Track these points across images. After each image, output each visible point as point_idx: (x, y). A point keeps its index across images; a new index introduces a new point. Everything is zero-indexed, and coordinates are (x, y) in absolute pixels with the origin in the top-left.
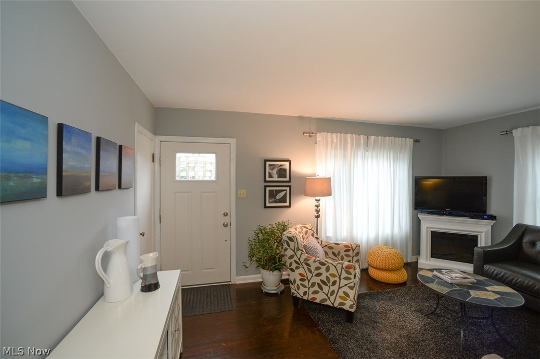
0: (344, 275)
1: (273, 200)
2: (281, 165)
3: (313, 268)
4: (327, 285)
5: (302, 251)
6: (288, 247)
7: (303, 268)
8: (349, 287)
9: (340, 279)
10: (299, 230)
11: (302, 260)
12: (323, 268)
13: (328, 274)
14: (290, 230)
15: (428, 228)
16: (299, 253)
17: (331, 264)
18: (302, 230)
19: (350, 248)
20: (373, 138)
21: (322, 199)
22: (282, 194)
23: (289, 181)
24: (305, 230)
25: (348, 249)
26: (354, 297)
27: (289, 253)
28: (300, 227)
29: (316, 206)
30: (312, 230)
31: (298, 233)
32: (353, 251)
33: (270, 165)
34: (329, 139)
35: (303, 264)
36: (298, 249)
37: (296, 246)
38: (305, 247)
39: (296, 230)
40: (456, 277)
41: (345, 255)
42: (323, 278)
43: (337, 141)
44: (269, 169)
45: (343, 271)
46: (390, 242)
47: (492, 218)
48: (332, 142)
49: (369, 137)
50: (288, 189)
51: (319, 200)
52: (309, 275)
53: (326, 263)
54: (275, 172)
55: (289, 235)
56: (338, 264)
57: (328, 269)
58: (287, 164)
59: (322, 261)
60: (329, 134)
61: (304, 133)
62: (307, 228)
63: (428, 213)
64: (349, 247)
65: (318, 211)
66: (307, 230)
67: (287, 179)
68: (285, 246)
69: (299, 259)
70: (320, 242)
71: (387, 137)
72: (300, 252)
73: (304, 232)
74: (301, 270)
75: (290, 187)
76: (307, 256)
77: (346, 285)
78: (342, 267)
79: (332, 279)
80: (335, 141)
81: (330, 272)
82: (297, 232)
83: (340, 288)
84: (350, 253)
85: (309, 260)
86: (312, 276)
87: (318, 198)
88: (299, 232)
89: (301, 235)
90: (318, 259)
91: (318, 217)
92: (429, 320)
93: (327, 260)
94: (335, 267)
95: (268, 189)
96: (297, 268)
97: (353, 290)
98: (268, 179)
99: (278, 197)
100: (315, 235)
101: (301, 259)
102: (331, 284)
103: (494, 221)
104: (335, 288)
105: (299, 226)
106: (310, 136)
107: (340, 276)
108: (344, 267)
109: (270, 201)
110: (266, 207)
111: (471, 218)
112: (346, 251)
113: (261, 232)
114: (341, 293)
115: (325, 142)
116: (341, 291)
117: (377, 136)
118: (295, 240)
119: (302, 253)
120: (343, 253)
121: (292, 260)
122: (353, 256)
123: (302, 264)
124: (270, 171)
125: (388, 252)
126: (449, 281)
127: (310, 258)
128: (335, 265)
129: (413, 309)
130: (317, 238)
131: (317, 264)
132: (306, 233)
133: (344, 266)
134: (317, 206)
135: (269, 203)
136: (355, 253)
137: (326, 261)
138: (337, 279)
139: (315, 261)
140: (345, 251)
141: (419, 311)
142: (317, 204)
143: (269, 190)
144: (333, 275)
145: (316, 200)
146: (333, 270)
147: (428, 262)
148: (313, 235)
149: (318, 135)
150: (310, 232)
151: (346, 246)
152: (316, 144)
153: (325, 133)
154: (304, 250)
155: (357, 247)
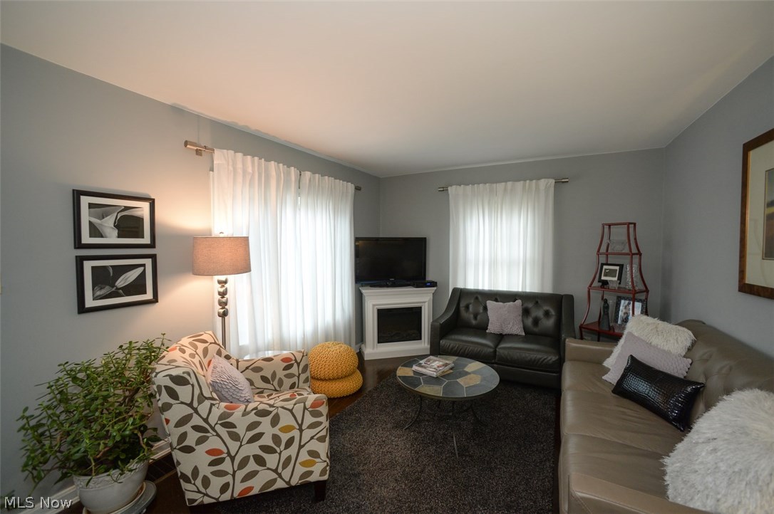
0: (309, 419)
1: (107, 290)
2: (127, 208)
3: (241, 430)
4: (275, 452)
5: (213, 399)
6: (172, 401)
7: (218, 435)
8: (317, 439)
9: (301, 431)
10: (189, 351)
11: (213, 420)
12: (266, 421)
13: (276, 431)
14: (169, 356)
15: (374, 305)
16: (203, 408)
17: (283, 407)
18: (196, 348)
19: (293, 362)
20: (308, 174)
21: (231, 278)
22: (132, 276)
23: (152, 245)
24: (201, 346)
25: (288, 363)
26: (327, 453)
27: (177, 412)
28: (190, 343)
29: (220, 293)
30: (215, 343)
31: (189, 359)
32: (299, 364)
33: (91, 206)
34: (239, 165)
35: (218, 428)
36: (202, 398)
37: (197, 392)
38: (214, 386)
39: (184, 352)
40: (438, 367)
41: (285, 376)
42: (267, 440)
43: (253, 171)
44: (90, 215)
45: (307, 413)
46: (332, 334)
47: (433, 284)
48: (244, 171)
49: (302, 173)
50: (148, 262)
51: (225, 282)
52: (233, 446)
53: (271, 409)
54: (108, 224)
55: (174, 372)
56: (295, 404)
57: (275, 421)
58: (145, 206)
59: (261, 407)
60: (240, 155)
61: (186, 143)
62: (204, 341)
63: (371, 286)
64: (291, 360)
65: (223, 304)
66: (206, 345)
67: (146, 240)
68: (165, 398)
69: (206, 420)
70: (235, 363)
71: (327, 177)
72: (207, 403)
73: (200, 351)
74: (212, 442)
75: (153, 257)
76: (226, 407)
77: (312, 438)
78: (305, 408)
79: (285, 437)
80: (250, 170)
81: (281, 424)
82: (186, 356)
83: (301, 447)
84: (294, 370)
85: (230, 415)
86: (241, 446)
87: (223, 278)
88: (192, 356)
89: (196, 360)
90: (251, 406)
91: (224, 315)
92: (412, 433)
93: (271, 402)
94: (291, 411)
95: (88, 266)
96: (200, 441)
97: (325, 441)
98: (86, 239)
99: (122, 282)
100: (224, 353)
101: (210, 420)
102: (282, 447)
103: (435, 288)
104: (292, 451)
105: (185, 341)
106: (198, 152)
107: (300, 426)
108: (308, 406)
109: (98, 293)
110: (82, 309)
111: (417, 287)
112: (286, 368)
113: (75, 379)
114: (304, 456)
115: (231, 168)
116: (304, 451)
117: (314, 173)
118: (193, 380)
119: (212, 405)
120: (281, 374)
121: (187, 428)
122: (299, 374)
123: (213, 429)
124: (94, 220)
125: (338, 351)
126: (434, 374)
127: (235, 408)
128: (290, 407)
129: (389, 426)
130: (228, 357)
131: (253, 418)
132: (206, 351)
133: (308, 404)
134: (223, 294)
135: (95, 299)
136: (301, 367)
137: (271, 406)
138: (296, 433)
139: (245, 413)
140: (284, 370)
141: (397, 426)
142: (222, 290)
143: (93, 268)
144: (287, 429)
145: (220, 282)
146: (286, 420)
147: (376, 350)
148: (219, 353)
149: (217, 153)
150: (213, 349)
151: (284, 360)
152: (212, 170)
153: (231, 152)
154: (215, 396)
155: (303, 356)
